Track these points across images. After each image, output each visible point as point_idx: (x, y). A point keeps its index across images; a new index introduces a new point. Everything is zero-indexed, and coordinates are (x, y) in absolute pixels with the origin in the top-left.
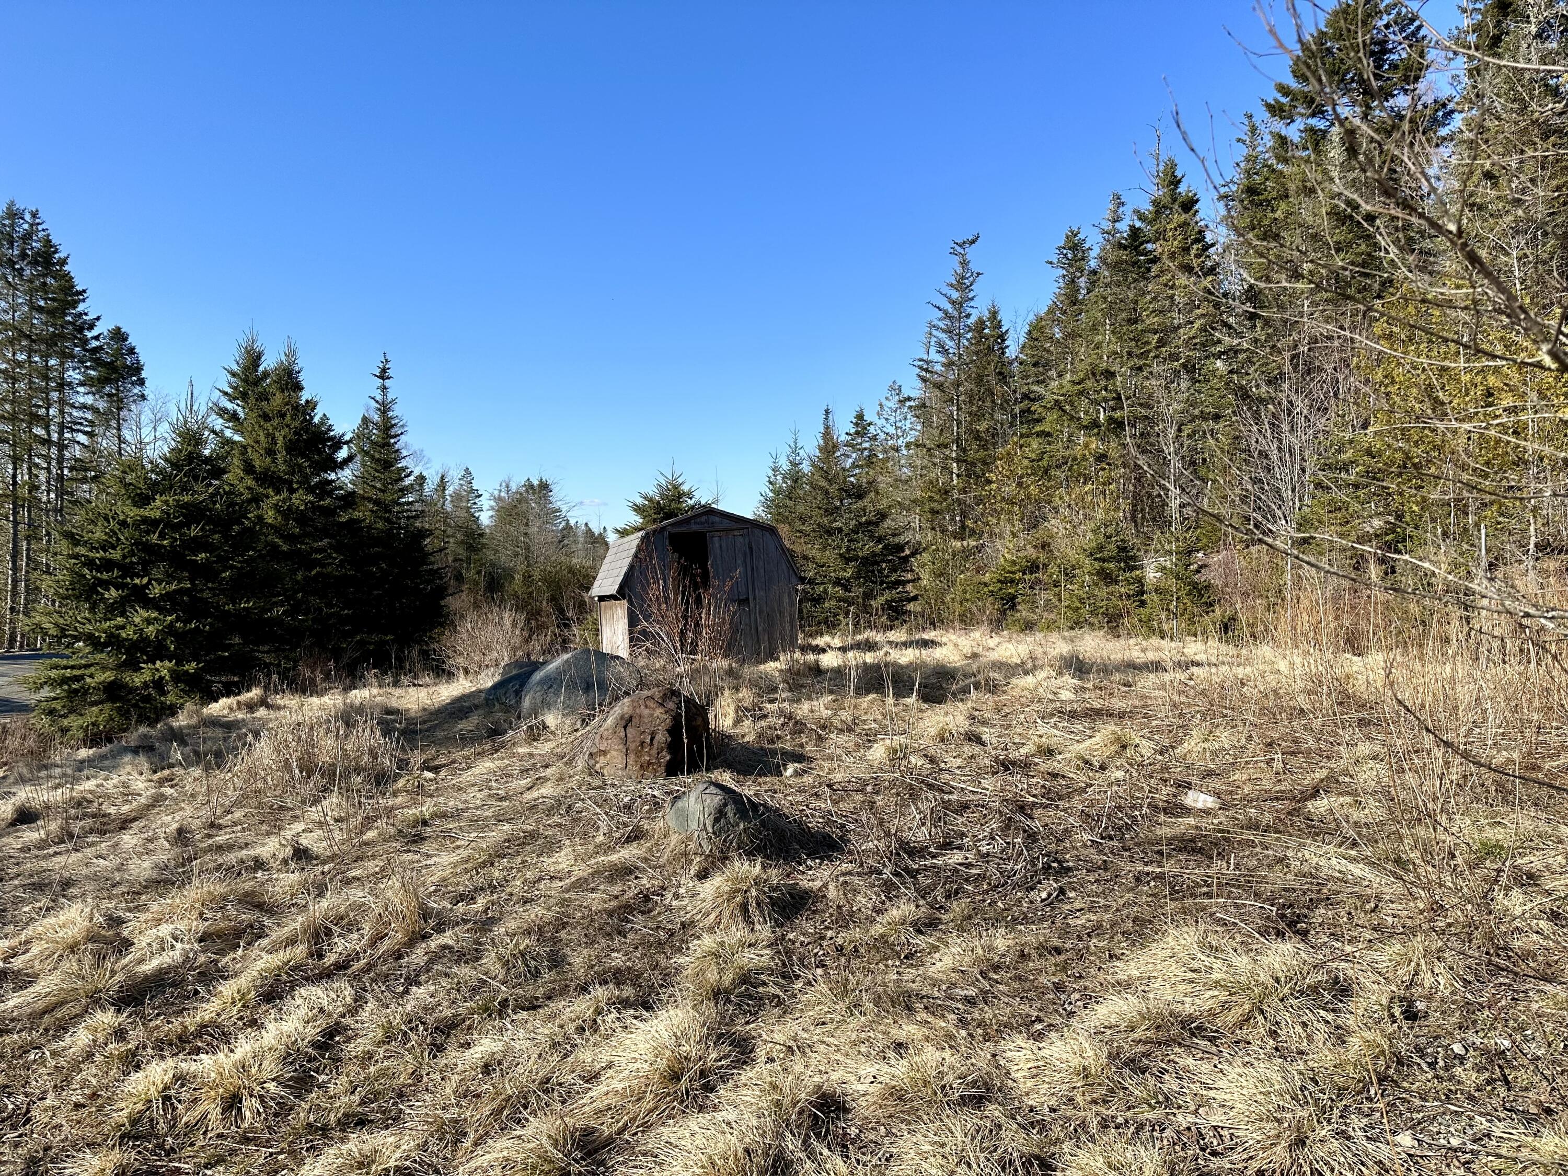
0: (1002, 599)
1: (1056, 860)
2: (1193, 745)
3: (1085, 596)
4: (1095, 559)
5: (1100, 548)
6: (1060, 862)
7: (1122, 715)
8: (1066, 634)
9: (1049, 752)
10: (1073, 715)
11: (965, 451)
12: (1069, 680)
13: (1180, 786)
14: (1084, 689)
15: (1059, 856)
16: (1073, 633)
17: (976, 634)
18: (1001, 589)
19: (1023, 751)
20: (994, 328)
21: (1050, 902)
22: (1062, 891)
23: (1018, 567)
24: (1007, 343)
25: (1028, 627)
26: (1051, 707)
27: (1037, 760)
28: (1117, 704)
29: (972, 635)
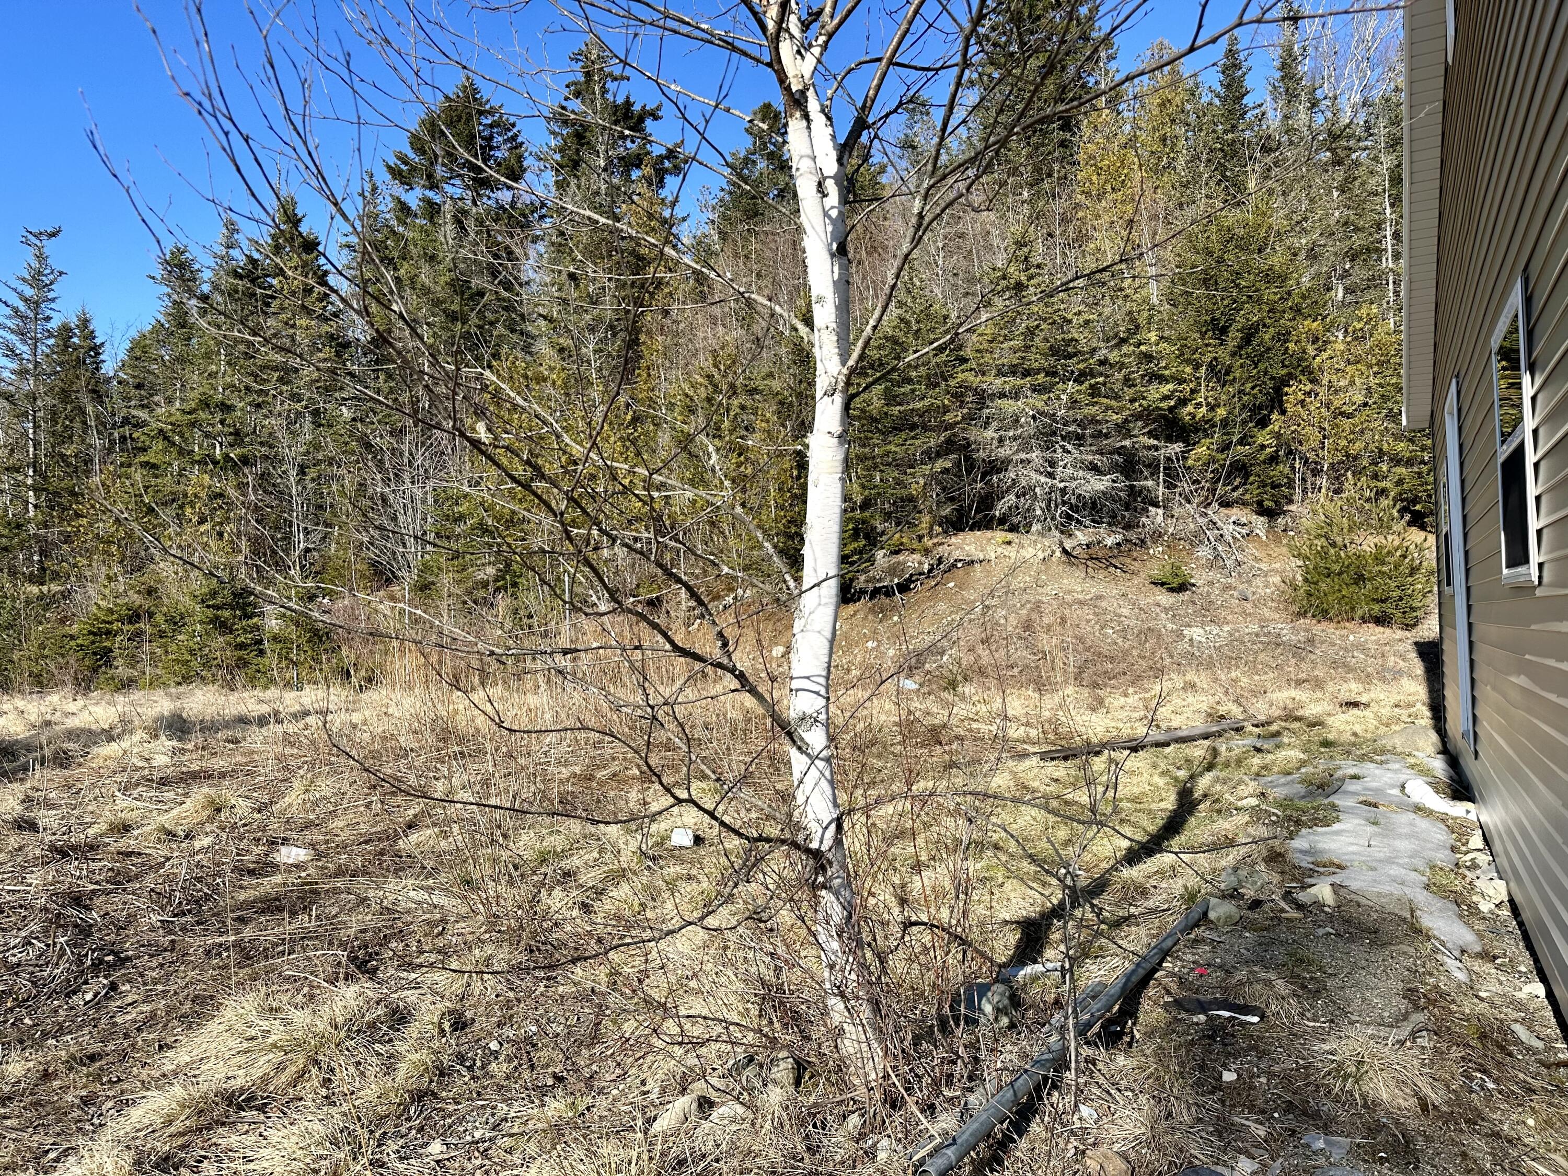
0: (95, 654)
1: (112, 952)
2: (293, 799)
3: (196, 647)
4: (208, 607)
5: (214, 594)
6: (116, 954)
7: (222, 775)
8: (173, 690)
9: (125, 828)
10: (164, 782)
11: (45, 478)
12: (166, 743)
13: (273, 843)
14: (183, 751)
15: (116, 948)
16: (181, 689)
17: (54, 698)
18: (93, 643)
19: (91, 832)
20: (85, 338)
21: (97, 1004)
22: (113, 987)
23: (115, 616)
24: (102, 357)
25: (127, 685)
26: (136, 776)
27: (107, 840)
28: (219, 764)
29: (49, 698)
